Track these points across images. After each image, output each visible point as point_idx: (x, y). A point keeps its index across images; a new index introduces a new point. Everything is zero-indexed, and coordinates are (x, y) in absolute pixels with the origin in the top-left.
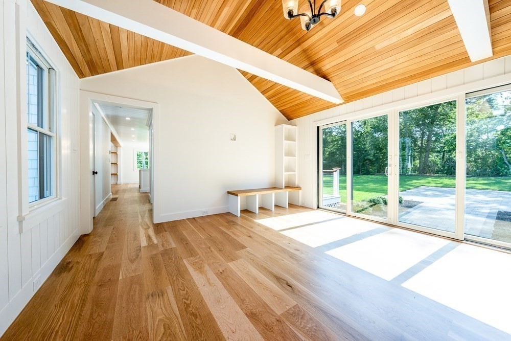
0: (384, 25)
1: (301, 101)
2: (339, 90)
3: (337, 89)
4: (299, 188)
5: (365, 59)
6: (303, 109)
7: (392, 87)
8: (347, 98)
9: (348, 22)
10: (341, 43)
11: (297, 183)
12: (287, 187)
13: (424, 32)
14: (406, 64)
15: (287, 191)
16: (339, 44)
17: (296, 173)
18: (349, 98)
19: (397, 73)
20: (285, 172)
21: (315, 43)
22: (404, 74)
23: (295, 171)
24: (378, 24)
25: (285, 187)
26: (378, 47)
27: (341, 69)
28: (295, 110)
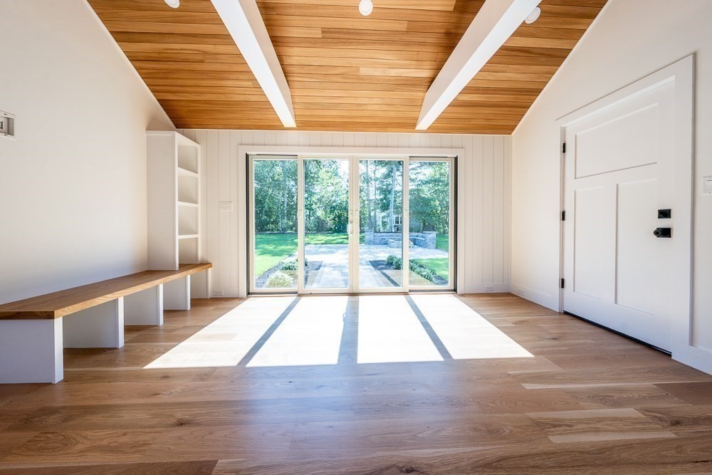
0: (378, 47)
1: (222, 98)
2: (296, 107)
3: (293, 103)
4: (205, 264)
5: (344, 78)
6: (220, 116)
7: (354, 129)
8: (303, 122)
9: (347, 11)
10: (328, 35)
11: (201, 255)
12: (184, 266)
13: (402, 80)
14: (376, 107)
15: (188, 276)
16: (324, 35)
17: (199, 236)
18: (303, 125)
19: (366, 113)
20: (179, 234)
21: (290, 7)
22: (371, 117)
23: (197, 233)
24: (374, 42)
25: (181, 265)
26: (364, 71)
27: (311, 76)
28: (201, 111)
